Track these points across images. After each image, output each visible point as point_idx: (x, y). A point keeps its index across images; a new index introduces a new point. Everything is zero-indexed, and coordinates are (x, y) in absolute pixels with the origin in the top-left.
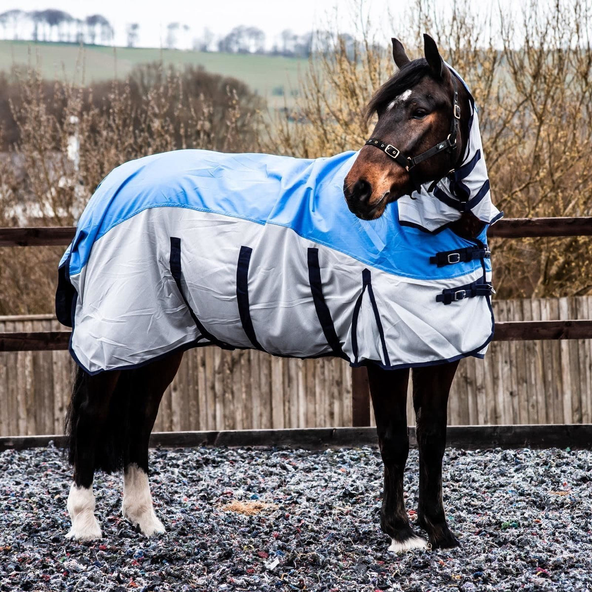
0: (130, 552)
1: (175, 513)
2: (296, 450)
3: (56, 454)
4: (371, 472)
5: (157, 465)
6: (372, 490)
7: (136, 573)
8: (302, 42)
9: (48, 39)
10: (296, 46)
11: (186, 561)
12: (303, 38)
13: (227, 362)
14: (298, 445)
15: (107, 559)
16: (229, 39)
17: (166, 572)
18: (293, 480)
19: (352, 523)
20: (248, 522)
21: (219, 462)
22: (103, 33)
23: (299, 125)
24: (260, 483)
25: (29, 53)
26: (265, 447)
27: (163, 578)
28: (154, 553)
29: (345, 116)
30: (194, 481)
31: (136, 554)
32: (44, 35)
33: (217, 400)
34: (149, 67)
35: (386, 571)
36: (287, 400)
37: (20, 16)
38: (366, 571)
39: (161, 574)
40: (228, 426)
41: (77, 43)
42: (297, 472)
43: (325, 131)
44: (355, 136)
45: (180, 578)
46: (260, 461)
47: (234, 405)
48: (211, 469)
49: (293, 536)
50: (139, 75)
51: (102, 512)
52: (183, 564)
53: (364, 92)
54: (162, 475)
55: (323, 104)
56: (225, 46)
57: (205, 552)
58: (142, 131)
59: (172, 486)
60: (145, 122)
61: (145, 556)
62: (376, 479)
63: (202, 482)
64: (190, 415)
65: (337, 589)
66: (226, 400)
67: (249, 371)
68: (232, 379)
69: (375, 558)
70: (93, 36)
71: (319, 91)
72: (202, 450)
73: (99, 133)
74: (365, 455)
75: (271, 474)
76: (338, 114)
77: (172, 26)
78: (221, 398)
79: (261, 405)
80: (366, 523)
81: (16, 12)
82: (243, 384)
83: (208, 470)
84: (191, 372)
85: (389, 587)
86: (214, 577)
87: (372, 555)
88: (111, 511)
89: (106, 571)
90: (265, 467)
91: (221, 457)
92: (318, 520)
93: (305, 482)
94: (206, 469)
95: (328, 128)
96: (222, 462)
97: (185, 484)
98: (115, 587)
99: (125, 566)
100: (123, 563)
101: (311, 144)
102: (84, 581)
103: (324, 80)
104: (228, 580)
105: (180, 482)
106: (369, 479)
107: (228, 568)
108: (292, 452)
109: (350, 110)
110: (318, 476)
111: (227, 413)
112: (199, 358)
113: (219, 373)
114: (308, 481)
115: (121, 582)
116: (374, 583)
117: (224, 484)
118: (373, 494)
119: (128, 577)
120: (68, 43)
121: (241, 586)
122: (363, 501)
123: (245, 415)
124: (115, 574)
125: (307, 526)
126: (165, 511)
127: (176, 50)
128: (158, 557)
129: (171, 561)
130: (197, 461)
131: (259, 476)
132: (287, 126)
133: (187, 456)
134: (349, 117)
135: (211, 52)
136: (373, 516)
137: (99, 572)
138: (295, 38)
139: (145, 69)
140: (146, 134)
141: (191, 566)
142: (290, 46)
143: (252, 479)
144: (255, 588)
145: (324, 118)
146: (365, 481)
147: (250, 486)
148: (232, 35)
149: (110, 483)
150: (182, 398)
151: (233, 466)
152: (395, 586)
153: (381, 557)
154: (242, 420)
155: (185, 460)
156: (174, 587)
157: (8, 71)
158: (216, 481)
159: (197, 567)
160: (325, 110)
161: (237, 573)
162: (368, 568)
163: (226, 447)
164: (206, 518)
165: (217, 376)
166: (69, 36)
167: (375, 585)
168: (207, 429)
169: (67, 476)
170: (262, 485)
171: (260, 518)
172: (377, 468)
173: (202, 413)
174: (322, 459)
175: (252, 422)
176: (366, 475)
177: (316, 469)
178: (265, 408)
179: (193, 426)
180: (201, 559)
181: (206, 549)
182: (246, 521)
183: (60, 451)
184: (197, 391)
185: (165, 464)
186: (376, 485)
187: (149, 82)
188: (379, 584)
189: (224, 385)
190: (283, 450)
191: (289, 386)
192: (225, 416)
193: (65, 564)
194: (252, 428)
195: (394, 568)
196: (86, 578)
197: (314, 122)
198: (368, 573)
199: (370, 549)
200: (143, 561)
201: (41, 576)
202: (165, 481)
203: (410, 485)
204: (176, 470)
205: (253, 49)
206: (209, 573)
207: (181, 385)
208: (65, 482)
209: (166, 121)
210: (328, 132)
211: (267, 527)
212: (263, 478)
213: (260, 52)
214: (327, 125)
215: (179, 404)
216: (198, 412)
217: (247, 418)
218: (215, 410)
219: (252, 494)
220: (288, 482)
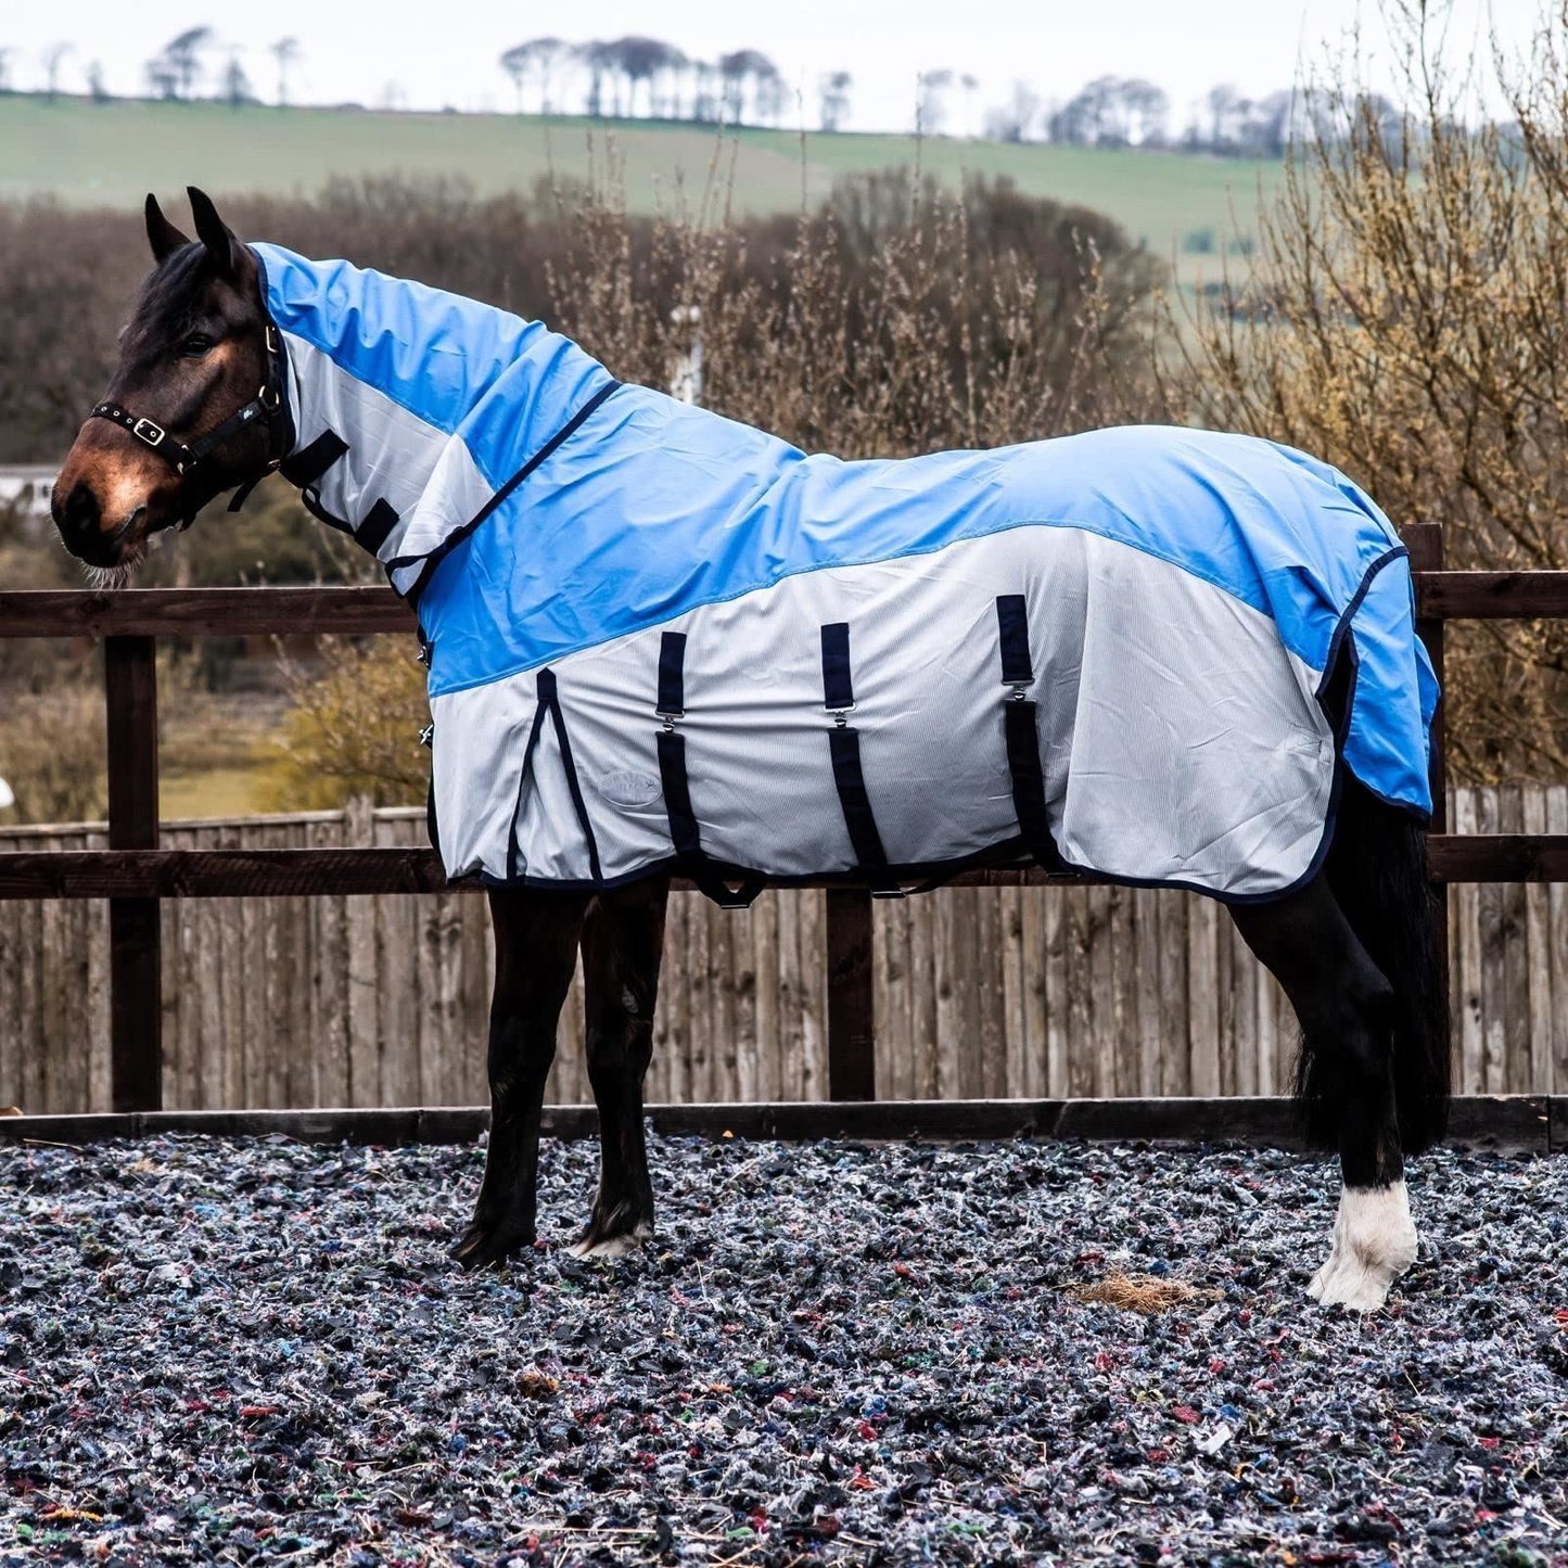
0: (853, 1400)
1: (961, 1306)
2: (1261, 1151)
3: (660, 1151)
4: (1453, 1209)
5: (911, 1182)
6: (1459, 1256)
7: (869, 1454)
8: (1260, 117)
9: (624, 112)
10: (1244, 128)
11: (992, 1426)
12: (1263, 107)
13: (1076, 925)
14: (1266, 1139)
15: (793, 1418)
16: (1076, 110)
17: (945, 1452)
18: (1254, 1229)
19: (1410, 1339)
20: (1146, 1331)
21: (1065, 1178)
22: (761, 97)
23: (1260, 328)
24: (1172, 1232)
25: (590, 148)
26: (1182, 1143)
27: (937, 1470)
28: (911, 1405)
29: (1377, 306)
30: (1003, 1225)
31: (868, 1405)
32: (617, 101)
33: (1051, 1021)
34: (873, 181)
35: (1504, 1463)
36: (1227, 1022)
37: (557, 57)
38: (1453, 1464)
39: (931, 1458)
40: (1080, 1087)
41: (698, 123)
42: (1265, 1207)
43: (1325, 344)
44: (1404, 357)
45: (981, 1471)
46: (1169, 1176)
47: (1093, 1035)
48: (1045, 1194)
49: (1262, 1369)
50: (847, 200)
51: (779, 1300)
52: (985, 1435)
53: (1429, 244)
54: (924, 1208)
55: (1319, 276)
56: (1065, 127)
57: (1039, 1405)
58: (865, 342)
59: (950, 1236)
60: (874, 322)
61: (890, 1411)
62: (1466, 1228)
63: (1025, 1228)
64: (982, 1057)
65: (1380, 1506)
66: (1074, 1021)
67: (1133, 949)
68: (1090, 967)
69: (1475, 1430)
70: (738, 105)
71: (1309, 242)
72: (1023, 1148)
73: (760, 346)
74: (1438, 1168)
75: (1198, 1210)
76: (1361, 300)
77: (935, 79)
78: (1061, 1016)
79: (1161, 1037)
80: (1447, 1339)
81: (548, 44)
82: (1117, 982)
83: (1038, 1198)
84: (985, 950)
85: (1513, 1504)
86: (1065, 1470)
87: (1466, 1422)
88: (802, 1296)
89: (795, 1448)
90: (1181, 1192)
91: (1071, 1166)
92: (1324, 1329)
93: (1285, 1232)
94: (1032, 1194)
95: (1335, 337)
96: (1072, 1177)
97: (981, 1233)
98: (818, 1486)
99: (841, 1435)
100: (836, 1428)
101: (1289, 376)
102: (742, 1471)
103: (1323, 214)
104: (1102, 1478)
105: (969, 1226)
106: (1449, 1229)
107: (1100, 1446)
108: (1250, 1155)
109: (1391, 291)
110: (1317, 1218)
111: (1076, 1053)
112: (1006, 914)
113: (1056, 954)
114: (1295, 1229)
115: (833, 1476)
116: (1473, 1493)
117: (1079, 1234)
118: (1462, 1266)
119: (851, 1464)
120: (675, 122)
121: (1134, 1493)
122: (1437, 1284)
123: (1120, 1060)
124: (818, 1456)
125: (1296, 1345)
126: (935, 1299)
127: (943, 137)
128: (922, 1416)
129: (954, 1426)
130: (1012, 1174)
131: (1168, 1215)
132: (1230, 331)
133: (984, 1163)
134: (1389, 309)
135: (1030, 144)
136: (1465, 1321)
137: (778, 1449)
138: (1244, 106)
139: (864, 186)
140: (879, 351)
141: (1007, 1439)
142: (1231, 127)
143: (1150, 1224)
144: (1171, 1498)
145: (1324, 311)
146: (1438, 1233)
147: (1146, 1240)
148: (1085, 100)
149: (794, 1227)
150: (964, 1015)
151: (1102, 1190)
152: (1528, 1501)
153: (1491, 1427)
154: (1115, 1073)
155: (981, 1171)
156: (966, 1493)
157: (527, 193)
158: (1059, 1226)
159: (1021, 1443)
160: (1325, 290)
161: (1124, 1461)
162: (1458, 1455)
163: (1082, 1141)
164: (1038, 1320)
165: (1051, 960)
166: (677, 103)
167: (1475, 1499)
168: (1026, 1095)
169: (687, 1207)
170: (1178, 1239)
171: (1176, 1322)
172: (1468, 1201)
173: (1014, 1053)
174: (1327, 1174)
175: (1138, 1079)
176: (1441, 1216)
177: (1314, 1200)
178: (1173, 1044)
179: (990, 1085)
180: (1030, 1421)
181: (1043, 1399)
182: (1139, 1330)
183: (669, 1143)
184: (1002, 997)
185: (930, 1180)
186: (1468, 1243)
187: (874, 220)
188: (1486, 1497)
189: (1068, 984)
190: (1227, 1149)
191: (1233, 988)
192: (1070, 1063)
193: (693, 1425)
194: (1139, 1093)
195: (1524, 1457)
196: (746, 1464)
197: (1297, 322)
198: (1459, 1468)
199: (1459, 1407)
200: (886, 1424)
201: (634, 1455)
202: (931, 1222)
203: (1556, 1245)
204: (959, 1197)
205: (1136, 137)
206: (1051, 1458)
207: (961, 984)
208: (682, 1222)
209: (929, 318)
210: (1333, 348)
211: (1195, 1344)
212: (1179, 1220)
213: (1154, 144)
214: (1331, 330)
215: (954, 1030)
216: (1003, 1051)
217: (1127, 1067)
218: (1046, 1047)
219: (1152, 1261)
220: (1243, 1231)
